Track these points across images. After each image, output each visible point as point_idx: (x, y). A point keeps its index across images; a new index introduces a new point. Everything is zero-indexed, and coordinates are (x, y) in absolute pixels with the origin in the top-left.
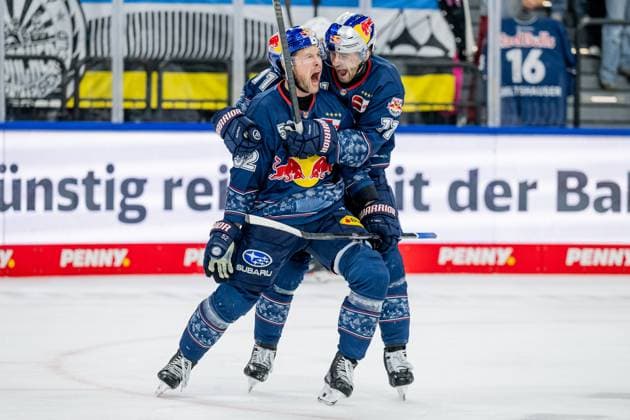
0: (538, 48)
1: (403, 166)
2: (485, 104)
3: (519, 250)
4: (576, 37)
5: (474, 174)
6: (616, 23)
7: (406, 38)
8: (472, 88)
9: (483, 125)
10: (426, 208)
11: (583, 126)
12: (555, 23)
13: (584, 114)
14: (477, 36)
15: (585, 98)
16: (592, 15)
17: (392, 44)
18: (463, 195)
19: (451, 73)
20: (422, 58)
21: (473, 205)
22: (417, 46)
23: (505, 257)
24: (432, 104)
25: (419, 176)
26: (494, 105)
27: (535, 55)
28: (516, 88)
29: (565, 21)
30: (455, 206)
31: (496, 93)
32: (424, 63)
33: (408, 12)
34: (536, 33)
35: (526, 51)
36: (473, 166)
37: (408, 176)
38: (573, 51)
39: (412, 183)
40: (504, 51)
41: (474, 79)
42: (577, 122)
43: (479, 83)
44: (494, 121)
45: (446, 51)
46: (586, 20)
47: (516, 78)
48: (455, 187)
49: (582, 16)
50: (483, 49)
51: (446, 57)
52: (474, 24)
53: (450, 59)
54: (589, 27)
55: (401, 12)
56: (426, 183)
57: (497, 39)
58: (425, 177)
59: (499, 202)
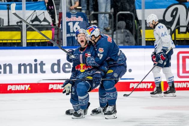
0: (78, 21)
1: (37, 59)
2: (62, 39)
4: (90, 17)
5: (59, 61)
6: (102, 13)
7: (37, 19)
8: (58, 34)
9: (61, 46)
10: (44, 72)
14: (58, 18)
16: (95, 11)
17: (32, 21)
18: (56, 68)
19: (51, 30)
20: (42, 25)
21: (59, 71)
22: (40, 21)
24: (45, 40)
25: (42, 62)
26: (65, 40)
27: (77, 23)
28: (71, 34)
29: (86, 13)
30: (53, 71)
31: (65, 36)
32: (42, 27)
33: (37, 11)
34: (77, 17)
35: (74, 23)
36: (58, 59)
37: (38, 62)
38: (89, 22)
39: (39, 64)
40: (67, 23)
41: (58, 31)
44: (65, 44)
45: (49, 23)
46: (93, 12)
47: (71, 31)
48: (53, 65)
50: (61, 22)
51: (49, 25)
52: (57, 14)
53: (51, 25)
54: (93, 14)
55: (35, 11)
56: (44, 64)
57: (65, 19)
58: (44, 63)
59: (67, 70)
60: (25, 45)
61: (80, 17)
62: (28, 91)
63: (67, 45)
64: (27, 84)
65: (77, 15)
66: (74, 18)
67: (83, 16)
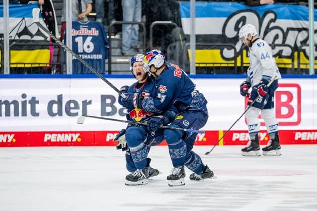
0: (90, 36)
1: (27, 95)
2: (65, 63)
3: (83, 134)
4: (109, 30)
5: (60, 98)
6: (128, 23)
7: (26, 31)
8: (58, 55)
9: (64, 73)
10: (37, 114)
11: (113, 74)
12: (98, 23)
13: (113, 68)
15: (113, 60)
16: (117, 19)
17: (19, 35)
18: (55, 108)
19: (49, 49)
20: (34, 41)
21: (60, 113)
22: (32, 35)
23: (76, 137)
24: (39, 64)
25: (33, 98)
26: (69, 64)
27: (89, 39)
28: (80, 55)
29: (103, 22)
30: (51, 113)
31: (70, 57)
32: (34, 43)
33: (26, 19)
34: (89, 29)
35: (84, 38)
36: (60, 94)
37: (28, 99)
38: (108, 37)
39: (30, 102)
40: (74, 37)
41: (59, 51)
42: (110, 71)
43: (62, 53)
44: (70, 71)
45: (46, 38)
46: (114, 22)
47: (80, 51)
48: (51, 104)
49: (112, 19)
51: (46, 40)
52: (58, 24)
53: (48, 41)
54: (115, 25)
55: (23, 18)
56: (38, 102)
57: (70, 32)
58: (37, 100)
59: (73, 111)
60: (7, 72)
61: (93, 29)
62: (11, 145)
63: (74, 73)
64: (10, 133)
65: (90, 27)
66: (84, 31)
67: (98, 27)
